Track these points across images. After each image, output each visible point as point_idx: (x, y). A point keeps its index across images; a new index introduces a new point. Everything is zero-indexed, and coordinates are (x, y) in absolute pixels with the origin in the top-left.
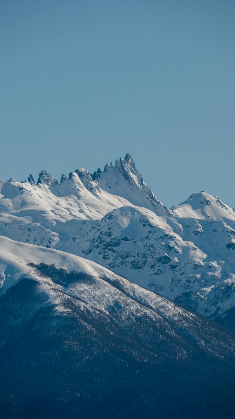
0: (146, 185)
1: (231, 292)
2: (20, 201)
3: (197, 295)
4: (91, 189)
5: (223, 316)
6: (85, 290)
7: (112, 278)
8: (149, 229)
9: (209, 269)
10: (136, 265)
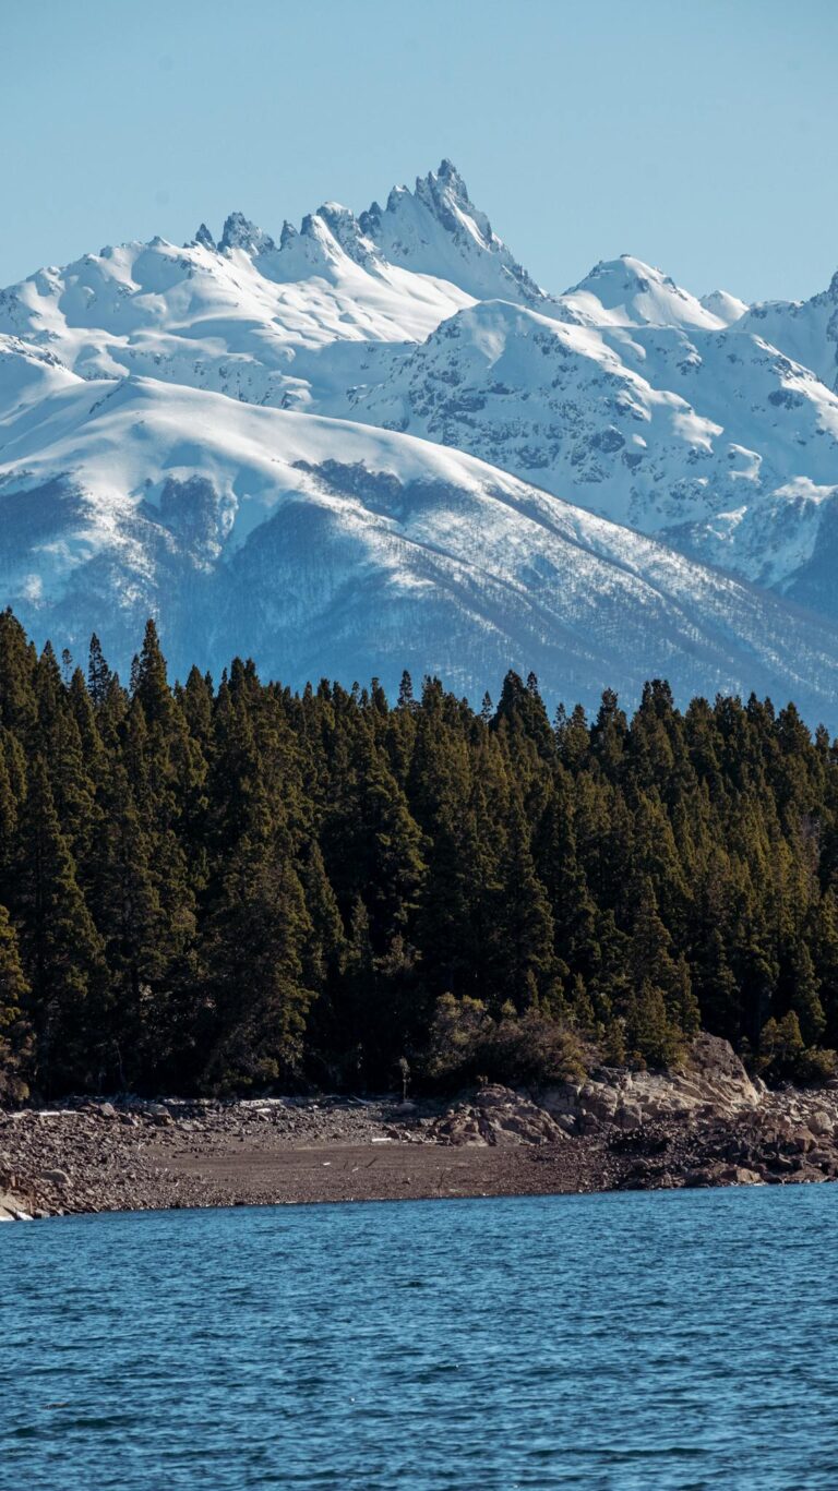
0: (500, 242)
1: (797, 520)
2: (187, 298)
3: (706, 531)
4: (361, 259)
5: (785, 587)
6: (455, 528)
7: (516, 494)
8: (560, 359)
9: (729, 462)
10: (533, 456)
